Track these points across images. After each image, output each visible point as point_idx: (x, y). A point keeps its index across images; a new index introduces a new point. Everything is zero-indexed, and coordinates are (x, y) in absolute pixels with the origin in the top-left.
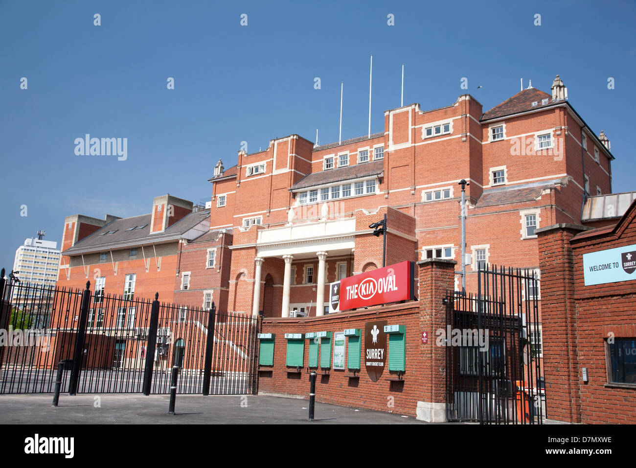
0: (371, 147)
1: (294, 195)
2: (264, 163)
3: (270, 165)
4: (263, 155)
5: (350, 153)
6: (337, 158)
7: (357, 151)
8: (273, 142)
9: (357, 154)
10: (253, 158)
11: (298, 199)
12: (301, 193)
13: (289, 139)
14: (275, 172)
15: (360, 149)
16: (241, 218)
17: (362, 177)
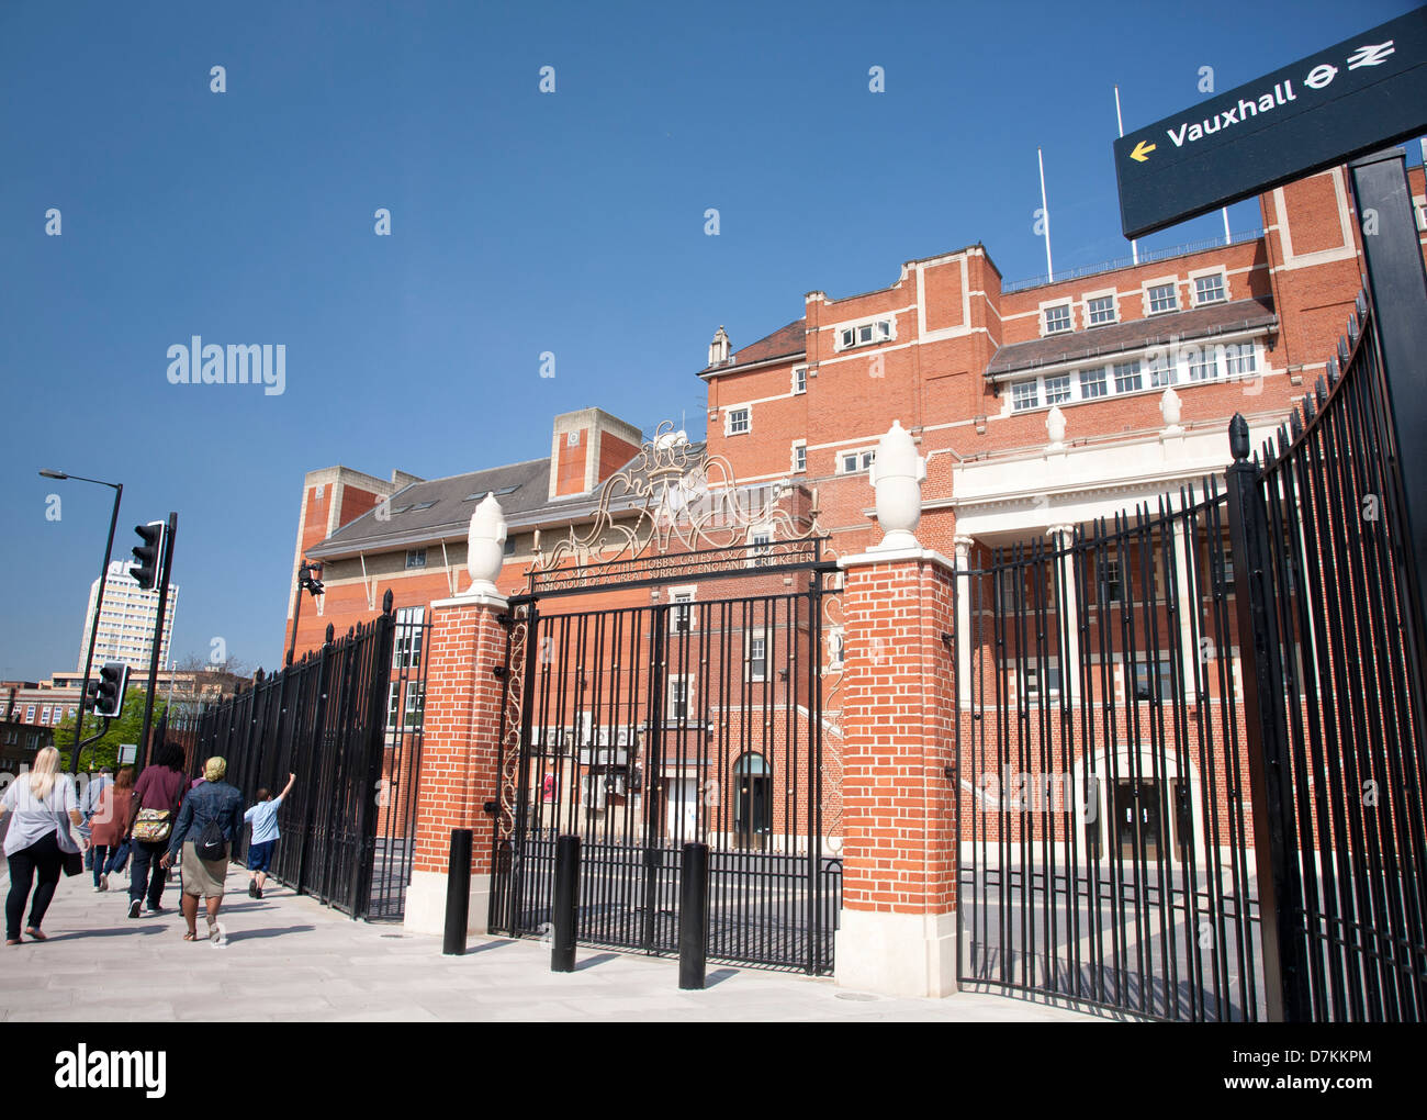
0: (1183, 276)
1: (995, 389)
2: (890, 317)
3: (908, 322)
4: (884, 299)
5: (1118, 292)
6: (1081, 307)
7: (1140, 287)
8: (911, 266)
9: (1141, 295)
10: (856, 306)
11: (1008, 397)
12: (1014, 382)
13: (963, 258)
14: (925, 337)
15: (1147, 284)
16: (832, 452)
17: (1217, 334)
